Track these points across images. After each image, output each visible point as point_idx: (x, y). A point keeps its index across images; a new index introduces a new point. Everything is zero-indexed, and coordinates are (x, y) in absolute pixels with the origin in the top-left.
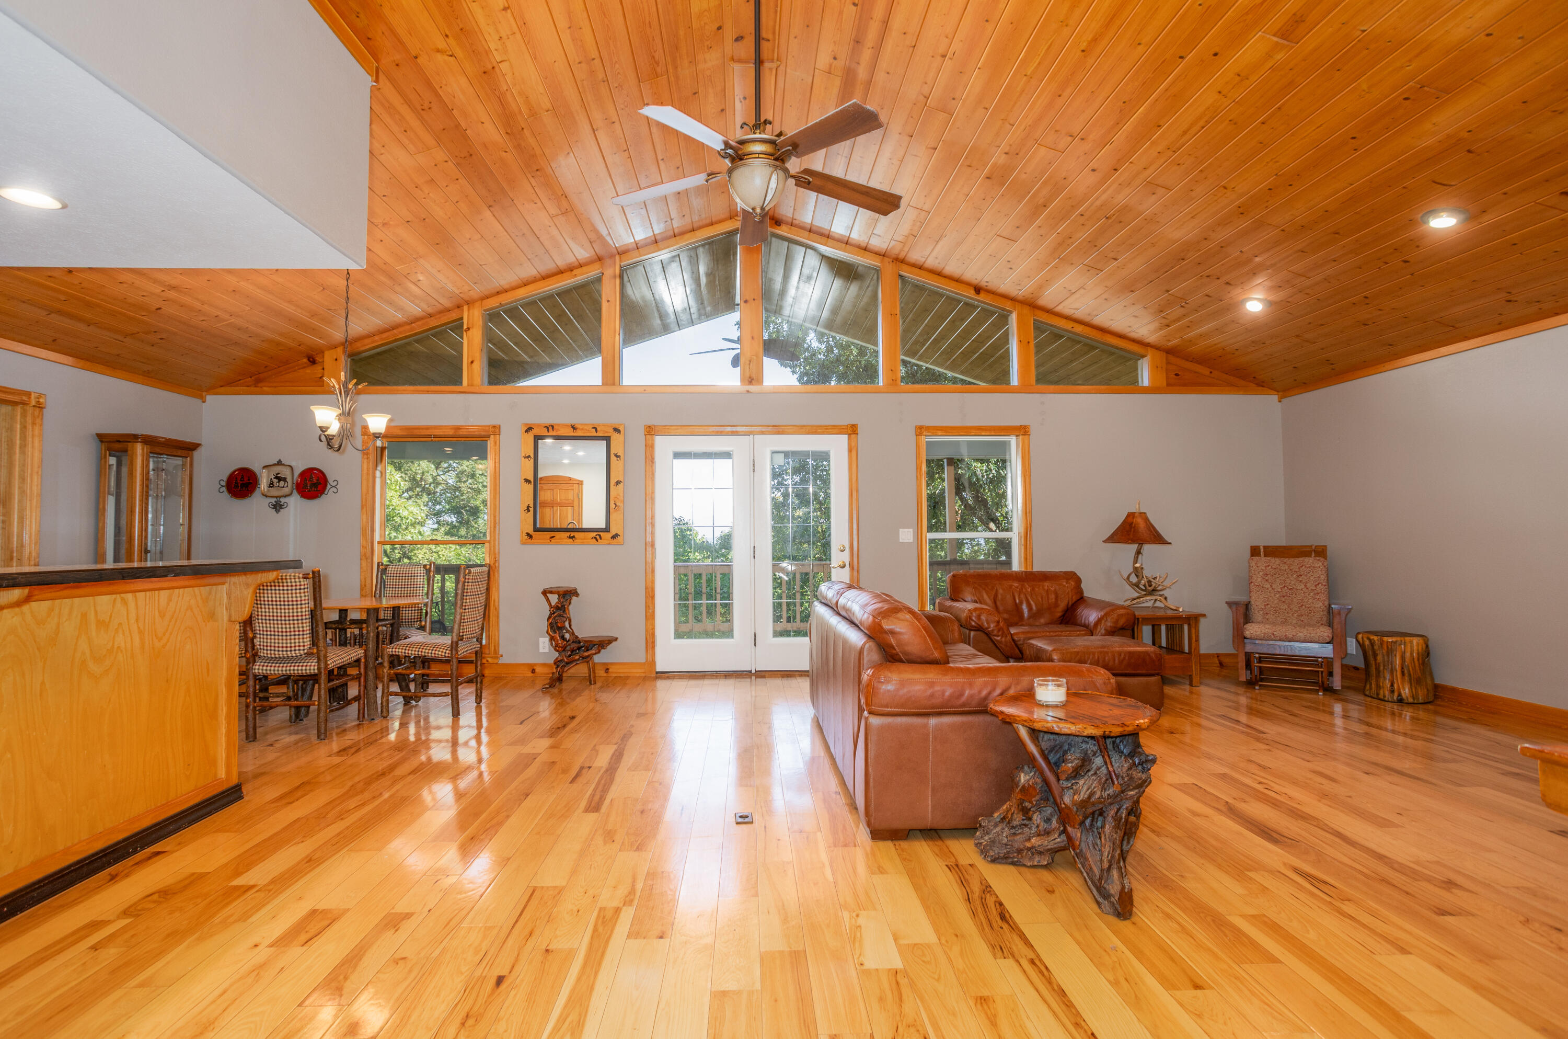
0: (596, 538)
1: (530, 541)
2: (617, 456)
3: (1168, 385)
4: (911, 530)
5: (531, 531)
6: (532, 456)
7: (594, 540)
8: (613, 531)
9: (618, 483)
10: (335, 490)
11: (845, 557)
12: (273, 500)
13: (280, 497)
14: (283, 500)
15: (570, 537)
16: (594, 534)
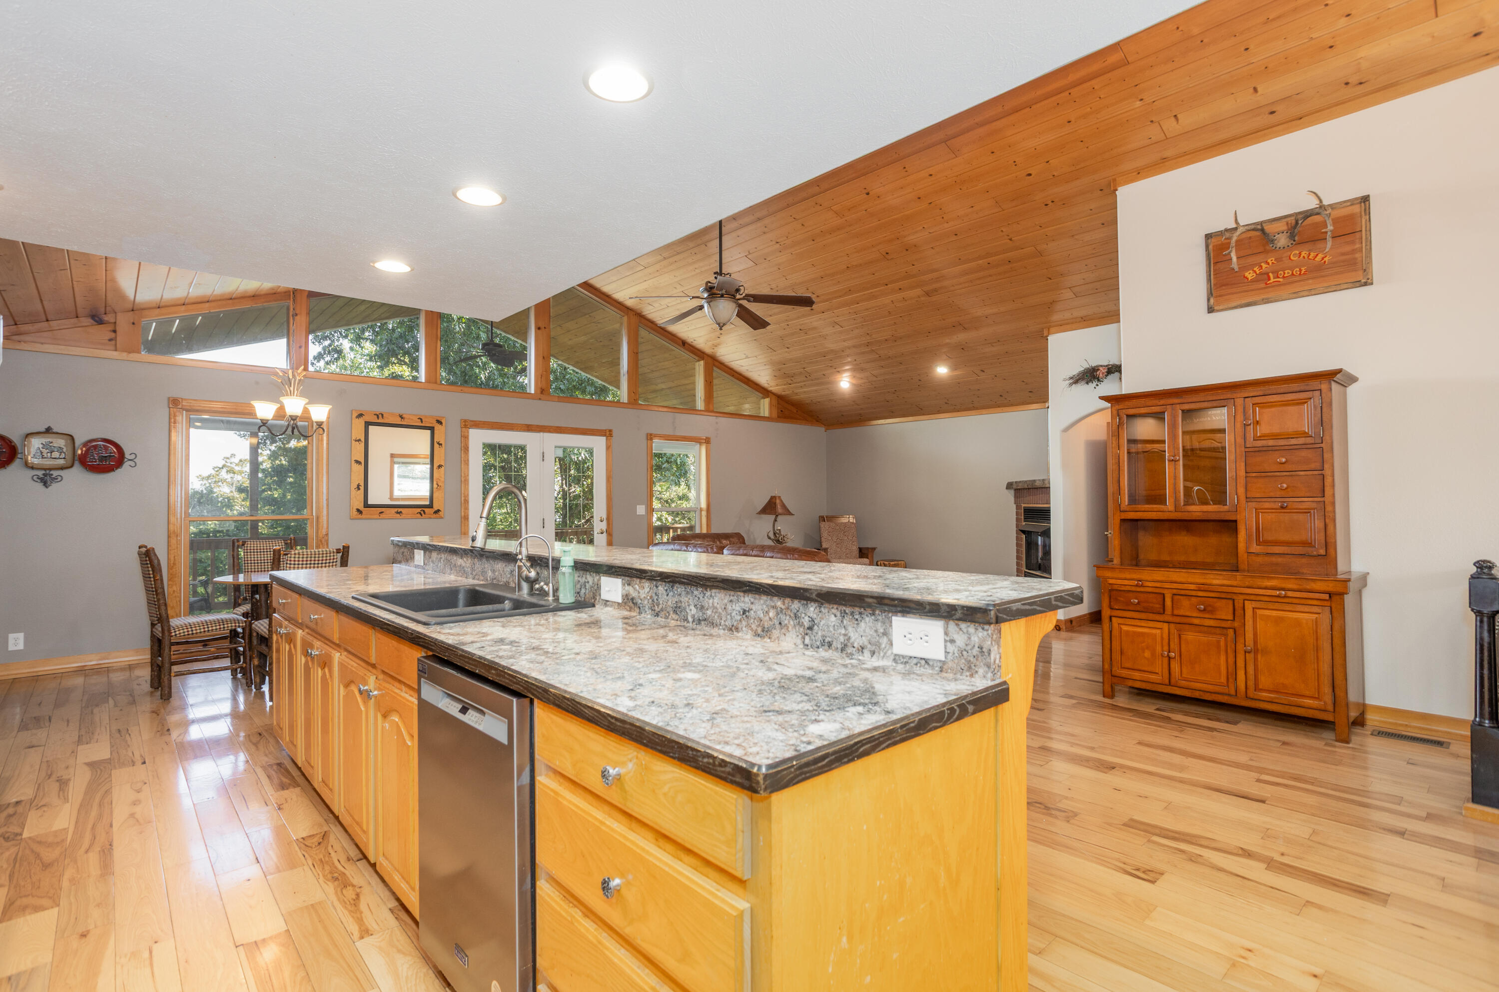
0: (420, 513)
1: (360, 516)
2: (440, 444)
3: (778, 417)
4: (644, 506)
5: (361, 507)
6: (363, 440)
7: (419, 515)
8: (436, 507)
9: (440, 466)
10: (132, 463)
11: (604, 526)
12: (40, 473)
13: (50, 469)
14: (55, 473)
15: (397, 513)
16: (419, 510)
